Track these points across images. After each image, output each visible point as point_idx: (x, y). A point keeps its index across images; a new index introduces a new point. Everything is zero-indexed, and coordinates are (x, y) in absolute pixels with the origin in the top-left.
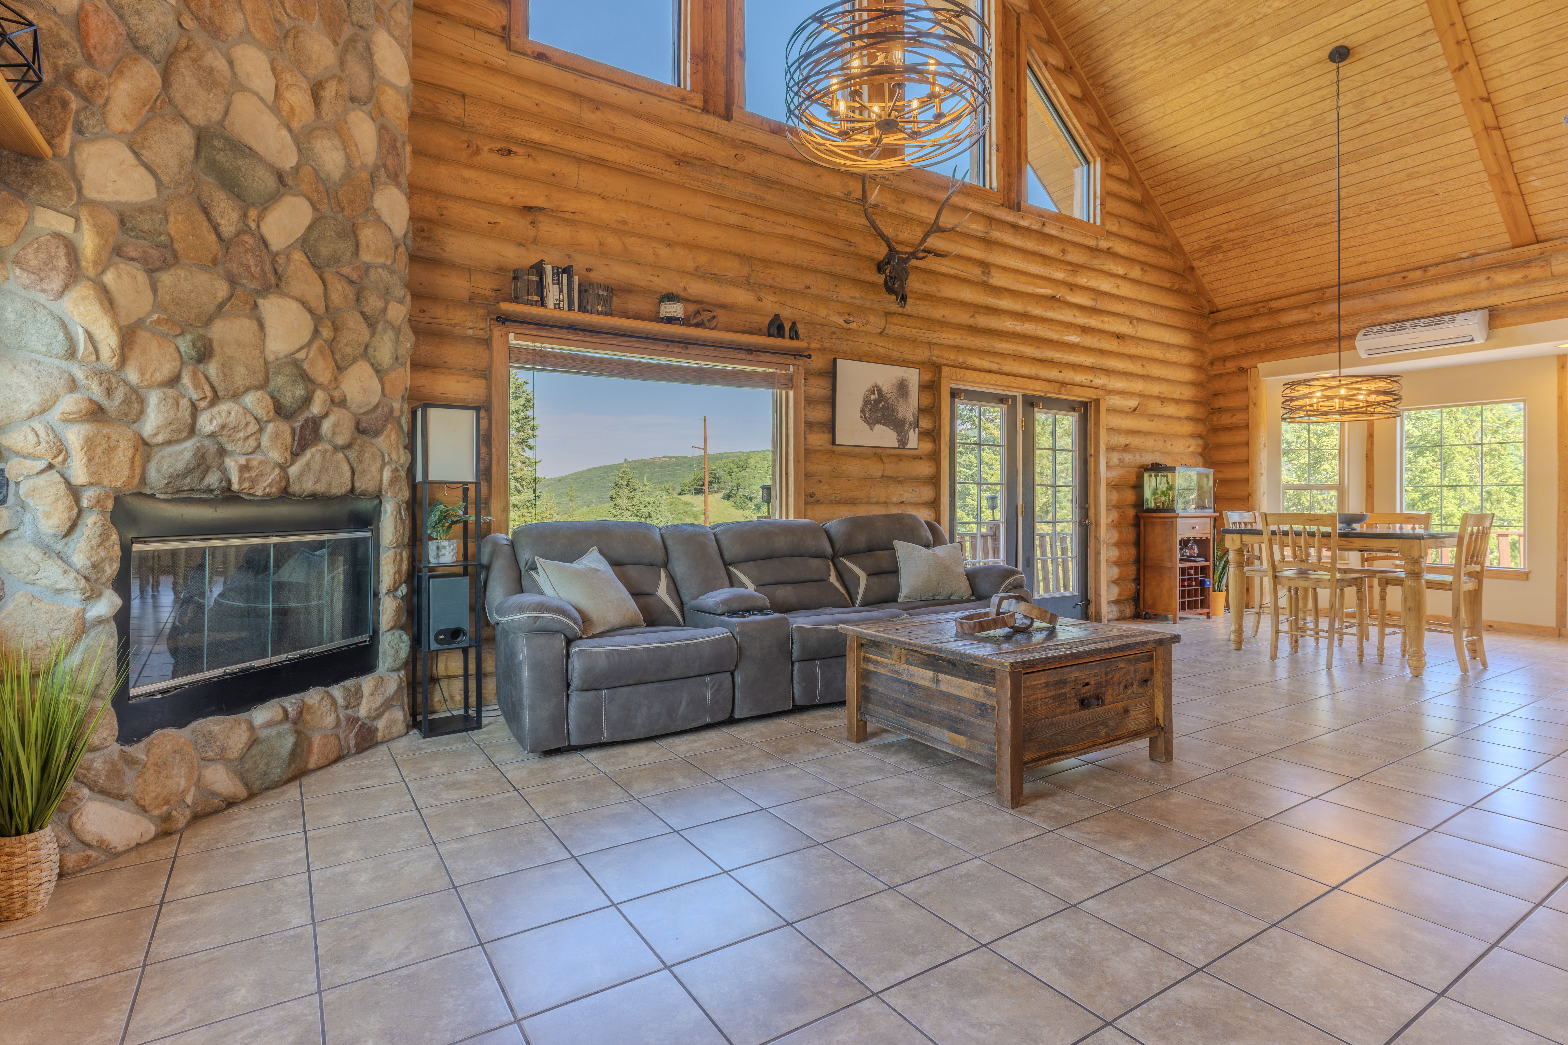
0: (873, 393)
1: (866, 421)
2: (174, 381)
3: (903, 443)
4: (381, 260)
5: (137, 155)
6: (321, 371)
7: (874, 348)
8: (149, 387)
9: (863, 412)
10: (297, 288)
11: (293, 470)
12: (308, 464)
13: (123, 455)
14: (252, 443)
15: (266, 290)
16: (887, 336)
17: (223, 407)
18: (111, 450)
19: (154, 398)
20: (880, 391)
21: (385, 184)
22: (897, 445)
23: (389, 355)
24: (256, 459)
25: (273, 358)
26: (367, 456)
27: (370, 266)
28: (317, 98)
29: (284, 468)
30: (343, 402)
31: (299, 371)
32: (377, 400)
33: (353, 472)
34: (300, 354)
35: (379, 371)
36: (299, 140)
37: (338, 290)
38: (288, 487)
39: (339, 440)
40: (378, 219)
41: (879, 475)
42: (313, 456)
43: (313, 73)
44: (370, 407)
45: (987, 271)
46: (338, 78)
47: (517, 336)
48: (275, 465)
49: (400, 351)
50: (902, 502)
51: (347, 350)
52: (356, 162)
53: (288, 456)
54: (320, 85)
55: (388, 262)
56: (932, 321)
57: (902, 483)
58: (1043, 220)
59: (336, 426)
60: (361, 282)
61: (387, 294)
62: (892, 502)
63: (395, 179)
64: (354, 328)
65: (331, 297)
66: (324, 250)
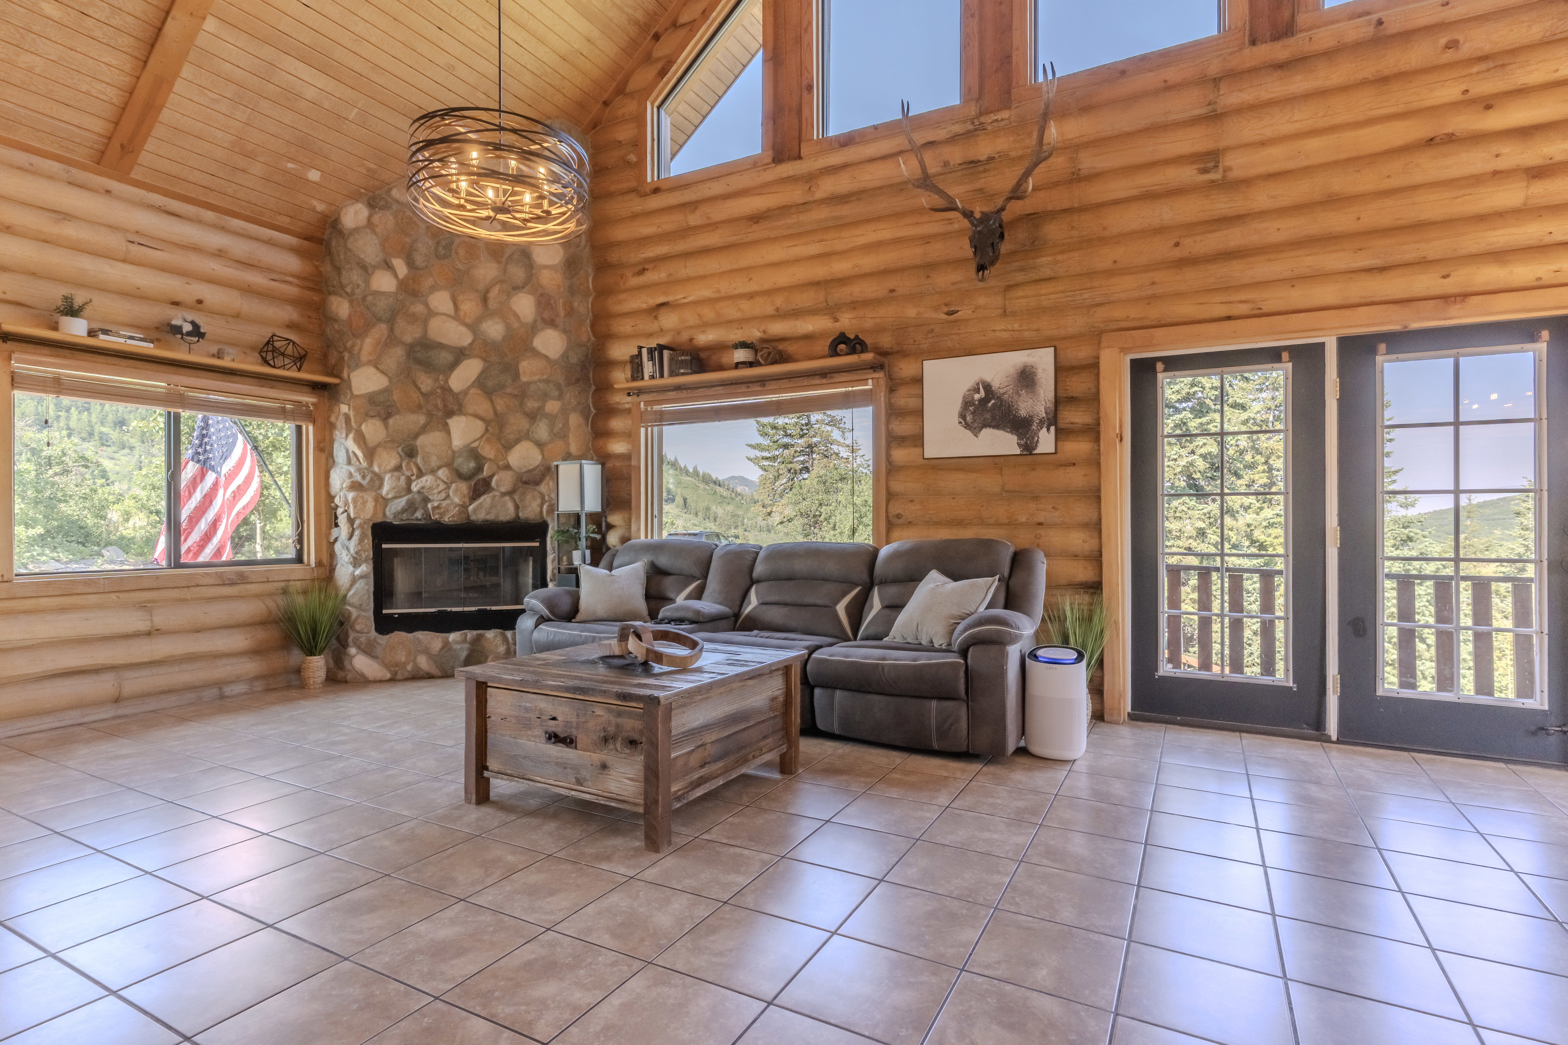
0: (977, 391)
1: (967, 426)
2: (398, 468)
3: (1028, 448)
4: (536, 378)
5: (378, 369)
6: (488, 451)
7: (991, 335)
8: (385, 473)
9: (962, 416)
10: (471, 408)
11: (471, 508)
12: (481, 504)
13: (370, 505)
14: (443, 495)
15: (450, 414)
16: (1014, 314)
17: (424, 479)
18: (364, 503)
19: (387, 477)
20: (988, 387)
21: (542, 329)
22: (1018, 451)
23: (547, 434)
24: (444, 503)
25: (456, 449)
26: (528, 497)
27: (528, 384)
28: (485, 300)
29: (464, 507)
30: (508, 467)
31: (474, 454)
32: (538, 463)
33: (517, 507)
34: (475, 445)
35: (540, 445)
36: (473, 327)
37: (501, 404)
38: (468, 516)
39: (503, 489)
40: (536, 353)
41: (997, 489)
42: (485, 499)
43: (481, 287)
44: (531, 467)
45: (1211, 164)
46: (502, 282)
47: (647, 403)
48: (457, 505)
49: (556, 430)
50: (1040, 524)
51: (512, 437)
52: (516, 325)
53: (467, 500)
54: (487, 291)
55: (545, 377)
56: (1091, 274)
57: (1036, 498)
58: (1375, 17)
59: (502, 481)
60: (522, 395)
61: (545, 397)
62: (1022, 524)
63: (551, 323)
64: (517, 422)
65: (498, 408)
66: (490, 383)
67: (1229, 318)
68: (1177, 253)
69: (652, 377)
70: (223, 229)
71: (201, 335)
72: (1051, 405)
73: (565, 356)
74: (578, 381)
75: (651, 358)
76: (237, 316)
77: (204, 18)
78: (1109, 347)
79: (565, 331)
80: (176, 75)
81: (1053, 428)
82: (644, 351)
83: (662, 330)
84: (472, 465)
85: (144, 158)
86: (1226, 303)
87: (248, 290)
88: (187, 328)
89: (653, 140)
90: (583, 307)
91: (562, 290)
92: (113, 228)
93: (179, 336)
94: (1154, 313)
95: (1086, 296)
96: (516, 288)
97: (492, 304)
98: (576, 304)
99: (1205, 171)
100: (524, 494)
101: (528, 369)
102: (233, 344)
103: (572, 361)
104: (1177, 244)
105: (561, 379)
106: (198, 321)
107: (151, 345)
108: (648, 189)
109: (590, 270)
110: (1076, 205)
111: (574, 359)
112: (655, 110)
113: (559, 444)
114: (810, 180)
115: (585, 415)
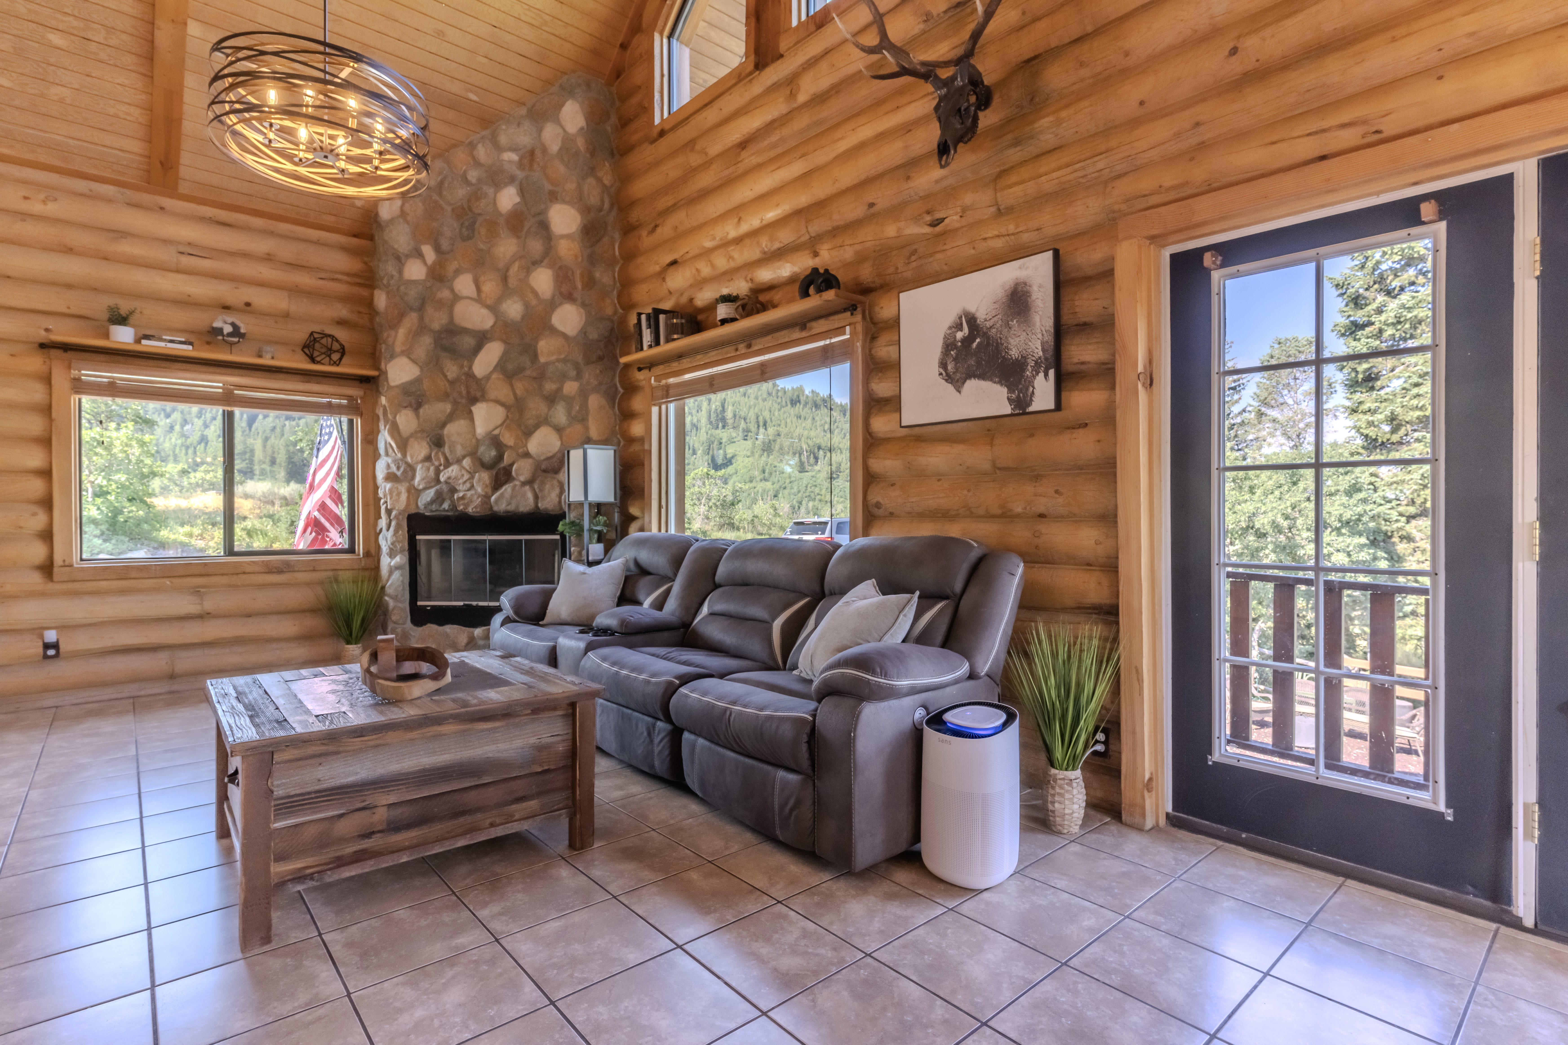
1: (949, 379)
2: (428, 459)
3: (1021, 404)
4: (554, 358)
5: (410, 358)
6: (508, 439)
7: (982, 246)
8: (417, 463)
9: (943, 365)
10: (492, 394)
11: (493, 498)
12: (502, 494)
13: (404, 496)
14: (468, 485)
15: (474, 400)
16: (1010, 210)
17: (451, 469)
18: (399, 494)
19: (419, 467)
20: (972, 320)
21: (561, 304)
22: (1007, 410)
23: (565, 418)
24: (469, 494)
25: (479, 437)
26: (547, 486)
27: (547, 364)
28: (505, 279)
29: (487, 497)
30: (527, 455)
31: (496, 442)
32: (556, 449)
33: (536, 497)
34: (496, 432)
35: (559, 430)
36: (493, 309)
37: (520, 387)
38: (491, 508)
39: (522, 478)
40: (553, 331)
41: (987, 466)
42: (507, 489)
43: (501, 265)
44: (550, 454)
46: (521, 257)
47: (658, 378)
48: (479, 496)
49: (573, 413)
50: (1042, 516)
51: (531, 422)
52: (534, 302)
53: (489, 490)
54: (507, 270)
55: (563, 356)
56: (1107, 131)
57: (1037, 478)
59: (522, 470)
60: (541, 377)
61: (563, 377)
62: (1018, 516)
63: (569, 297)
64: (536, 407)
65: (518, 392)
66: (510, 367)
67: (1323, 157)
68: (1236, 66)
69: (650, 346)
70: (271, 233)
71: (242, 336)
72: (1050, 339)
73: (583, 332)
74: (601, 358)
75: (649, 326)
76: (286, 316)
77: (185, 24)
78: (1126, 238)
79: (584, 305)
80: (181, 86)
81: (1052, 373)
82: (643, 317)
83: (670, 293)
84: (493, 453)
85: (184, 172)
86: (1316, 133)
87: (295, 291)
88: (228, 329)
89: (662, 76)
90: (604, 276)
91: (580, 260)
92: (166, 242)
93: (220, 338)
94: (1198, 174)
95: (1101, 165)
96: (536, 263)
97: (513, 282)
98: (597, 275)
100: (543, 483)
101: (546, 348)
102: (270, 342)
103: (591, 337)
104: (1234, 51)
105: (580, 359)
106: (238, 323)
107: (190, 347)
108: (655, 132)
109: (617, 236)
110: (1090, 29)
111: (593, 335)
112: (665, 41)
113: (578, 427)
114: (791, 82)
115: (611, 396)
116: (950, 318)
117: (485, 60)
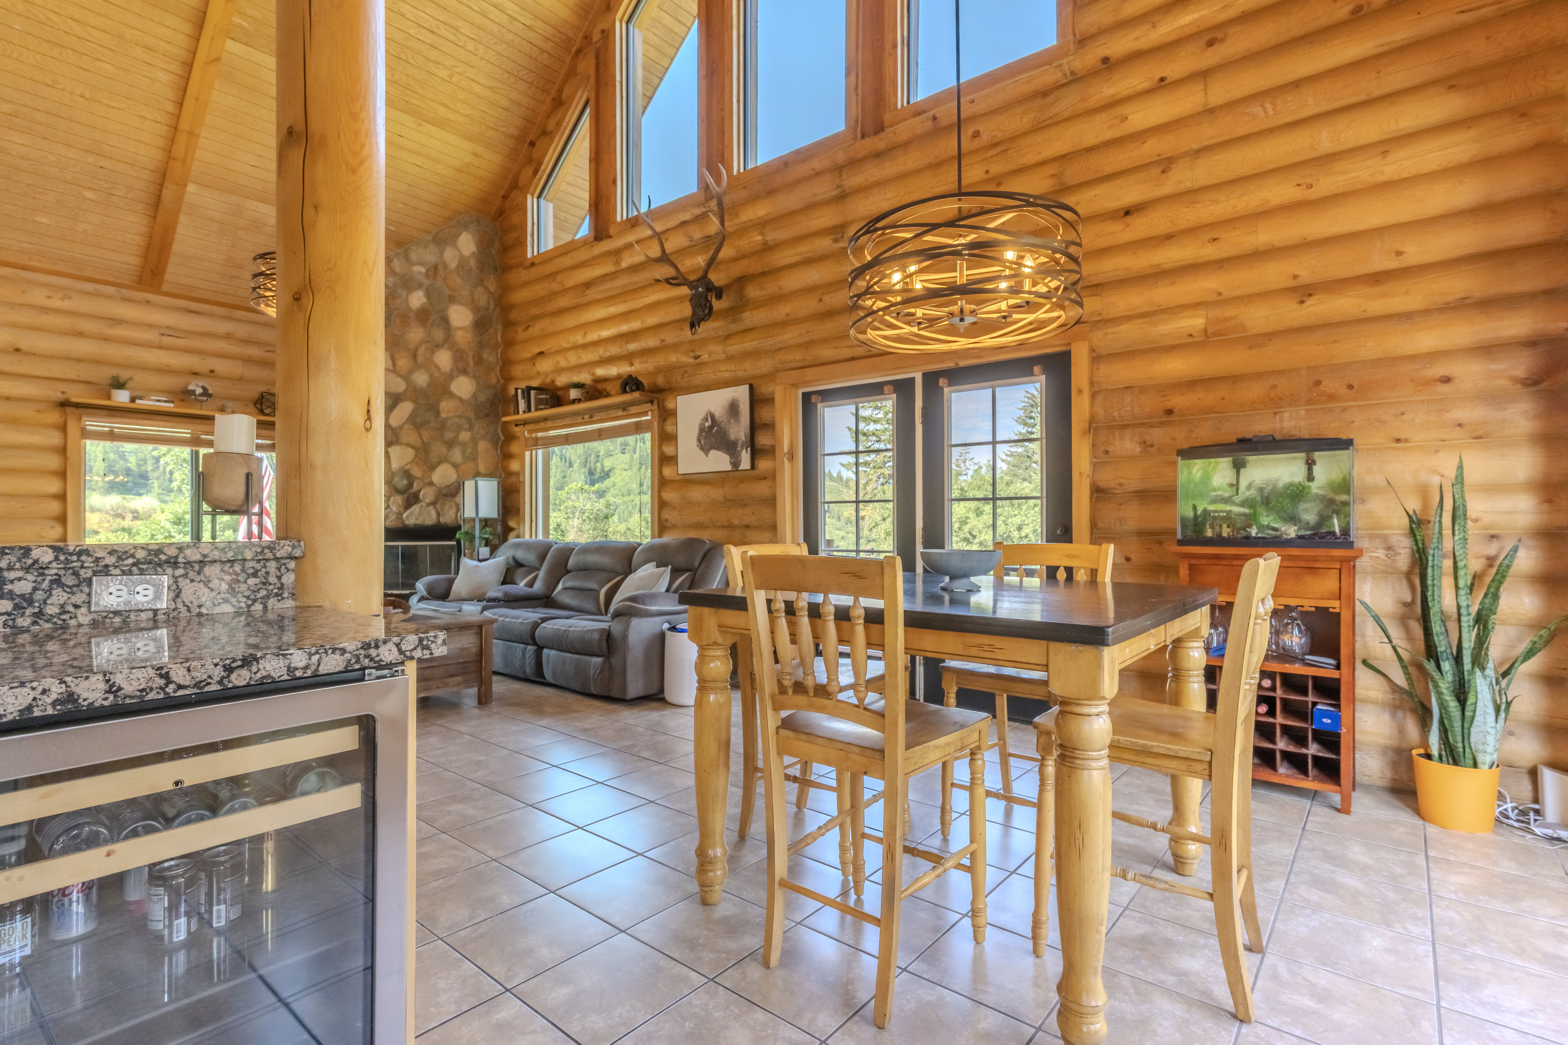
0: (707, 420)
1: (702, 448)
3: (736, 464)
4: (452, 414)
6: (417, 472)
7: (719, 375)
9: (699, 440)
10: (404, 440)
11: (405, 515)
12: (412, 512)
15: (390, 444)
16: (732, 357)
20: (713, 417)
21: (457, 376)
22: (729, 468)
23: (460, 458)
25: (394, 470)
26: (447, 507)
27: (447, 419)
28: (415, 356)
29: (400, 514)
30: (431, 484)
31: (407, 474)
32: (454, 480)
33: (438, 514)
34: (408, 467)
35: (456, 466)
36: (406, 378)
37: (426, 435)
38: (403, 522)
39: (428, 501)
40: (452, 395)
41: (722, 499)
42: (416, 508)
43: (412, 347)
44: (449, 484)
45: (839, 235)
46: (427, 342)
47: (530, 432)
48: (394, 513)
49: (467, 454)
50: (747, 526)
51: (435, 460)
52: (437, 374)
53: (402, 509)
54: (416, 350)
55: (459, 413)
56: (773, 325)
57: (745, 506)
58: (931, 113)
59: (427, 495)
60: (442, 427)
61: (459, 428)
62: (736, 526)
63: (464, 372)
64: (438, 449)
65: (424, 438)
66: (418, 420)
67: (853, 359)
68: (821, 307)
69: (524, 412)
70: (230, 319)
71: (210, 396)
72: (748, 431)
73: (474, 396)
74: (487, 415)
75: (523, 398)
76: (241, 379)
77: (186, 185)
78: (779, 384)
79: (475, 377)
80: (176, 222)
81: (749, 449)
82: (519, 391)
83: (539, 374)
84: (405, 482)
85: (168, 276)
87: (249, 361)
88: (199, 391)
89: (533, 224)
90: (489, 357)
91: (472, 345)
92: (151, 326)
93: (193, 397)
94: (809, 356)
95: (772, 343)
96: (438, 346)
97: (420, 359)
98: (485, 356)
99: (836, 241)
100: (443, 504)
101: (446, 407)
102: (232, 400)
103: (480, 400)
104: (820, 300)
105: (471, 415)
106: (207, 386)
107: (172, 405)
108: (528, 263)
109: (499, 327)
110: (766, 269)
111: (482, 398)
112: (535, 200)
113: (470, 465)
114: (617, 253)
115: (495, 442)
116: (702, 415)
117: (402, 206)
